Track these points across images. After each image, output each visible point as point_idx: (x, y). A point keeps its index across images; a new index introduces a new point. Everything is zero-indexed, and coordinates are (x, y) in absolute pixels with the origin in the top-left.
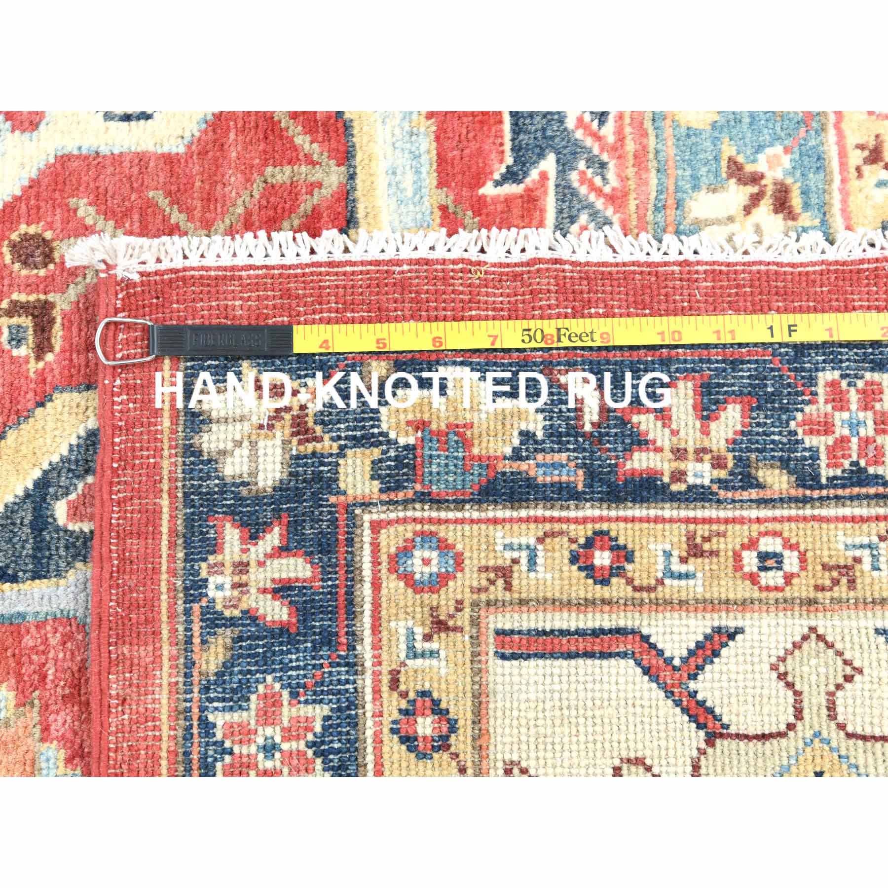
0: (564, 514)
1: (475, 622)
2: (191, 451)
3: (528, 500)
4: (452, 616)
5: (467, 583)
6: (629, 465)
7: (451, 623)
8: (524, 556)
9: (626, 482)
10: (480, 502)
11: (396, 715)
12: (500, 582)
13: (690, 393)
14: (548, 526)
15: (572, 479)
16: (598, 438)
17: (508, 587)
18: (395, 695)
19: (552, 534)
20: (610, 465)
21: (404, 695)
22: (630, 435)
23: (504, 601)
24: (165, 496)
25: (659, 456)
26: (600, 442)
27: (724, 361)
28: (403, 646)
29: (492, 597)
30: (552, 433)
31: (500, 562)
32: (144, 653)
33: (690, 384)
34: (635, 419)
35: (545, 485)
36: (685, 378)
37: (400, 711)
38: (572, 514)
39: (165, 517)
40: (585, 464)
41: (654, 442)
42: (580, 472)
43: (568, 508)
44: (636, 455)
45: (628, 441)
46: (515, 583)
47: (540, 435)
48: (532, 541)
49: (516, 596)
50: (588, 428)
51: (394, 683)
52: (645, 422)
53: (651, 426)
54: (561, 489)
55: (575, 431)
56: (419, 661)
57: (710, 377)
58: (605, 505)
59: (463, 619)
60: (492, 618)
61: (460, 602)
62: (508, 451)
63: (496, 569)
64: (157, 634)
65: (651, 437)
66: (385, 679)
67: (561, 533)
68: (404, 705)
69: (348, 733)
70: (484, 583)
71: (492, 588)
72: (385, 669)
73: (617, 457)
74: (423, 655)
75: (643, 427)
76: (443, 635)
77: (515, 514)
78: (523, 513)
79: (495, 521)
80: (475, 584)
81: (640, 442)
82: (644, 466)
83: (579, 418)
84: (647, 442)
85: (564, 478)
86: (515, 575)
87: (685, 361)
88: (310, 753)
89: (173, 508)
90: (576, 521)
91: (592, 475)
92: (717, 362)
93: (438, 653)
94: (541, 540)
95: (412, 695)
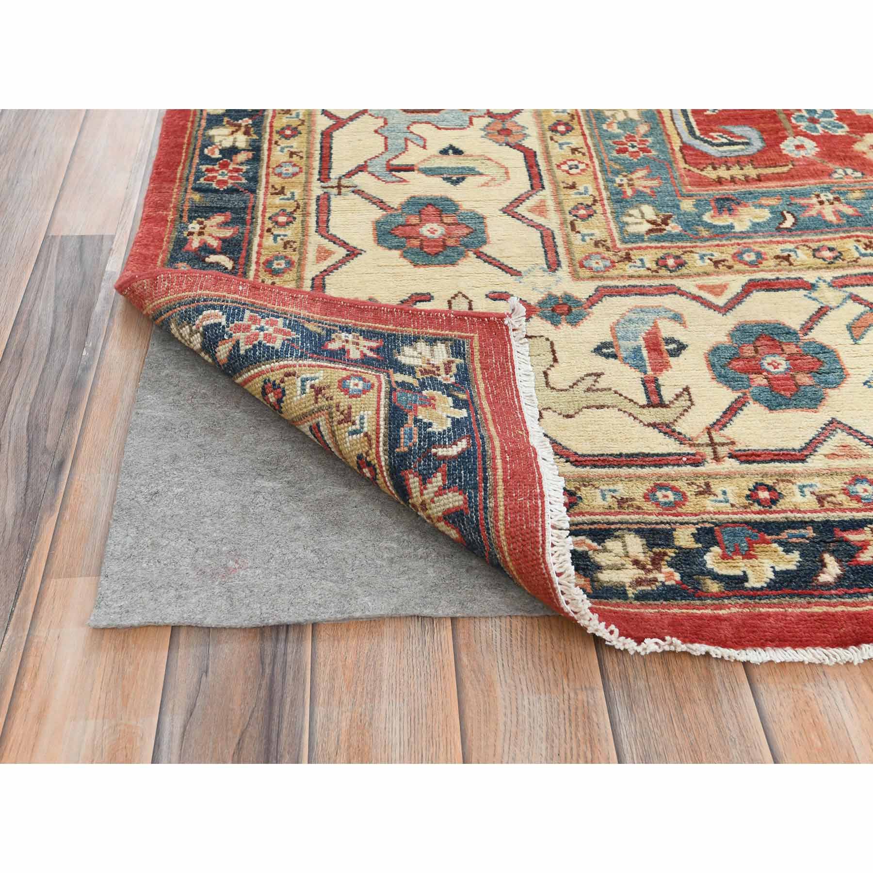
0: (381, 444)
1: (320, 409)
2: (416, 339)
3: (390, 424)
4: (323, 396)
5: (342, 400)
6: (411, 476)
7: (320, 396)
8: (358, 427)
9: (401, 477)
10: (390, 405)
11: (272, 379)
12: (342, 417)
13: (457, 504)
14: (374, 437)
15: (402, 444)
16: (427, 456)
17: (340, 422)
18: (282, 376)
19: (369, 440)
20: (410, 464)
21: (282, 381)
22: (429, 473)
23: (333, 422)
24: (394, 328)
25: (418, 494)
26: (424, 457)
27: (477, 520)
28: (308, 376)
29: (334, 415)
30: (430, 435)
31: (353, 414)
32: (317, 309)
33: (461, 503)
34: (439, 474)
35: (399, 431)
36: (465, 498)
37: (275, 381)
38: (381, 449)
39: (383, 326)
40: (411, 451)
41: (425, 489)
42: (406, 449)
43: (384, 445)
44: (417, 479)
45: (425, 472)
46: (342, 425)
47: (430, 429)
48: (365, 429)
49: (335, 428)
50: (434, 451)
51: (288, 375)
52: (438, 480)
53: (434, 484)
54: (395, 439)
55: (432, 444)
56: (299, 384)
57: (467, 514)
58: (387, 467)
59: (323, 402)
60: (323, 417)
61: (331, 399)
62: (420, 417)
63: (349, 414)
64: (326, 315)
65: (429, 486)
66: (291, 370)
67: (370, 445)
68: (277, 382)
69: (263, 356)
70: (341, 409)
71: (339, 413)
72: (296, 369)
73: (415, 467)
74: (303, 385)
75: (434, 480)
76: (313, 393)
77: (382, 419)
78: (382, 423)
79: (378, 411)
80: (341, 404)
81: (425, 479)
82: (412, 486)
83: (440, 446)
84: (425, 484)
85: (402, 441)
86: (346, 425)
87: (476, 497)
88: (256, 342)
89: (388, 329)
90: (378, 452)
91: (404, 456)
92: (477, 517)
93: (304, 393)
94: (366, 435)
95: (282, 385)
